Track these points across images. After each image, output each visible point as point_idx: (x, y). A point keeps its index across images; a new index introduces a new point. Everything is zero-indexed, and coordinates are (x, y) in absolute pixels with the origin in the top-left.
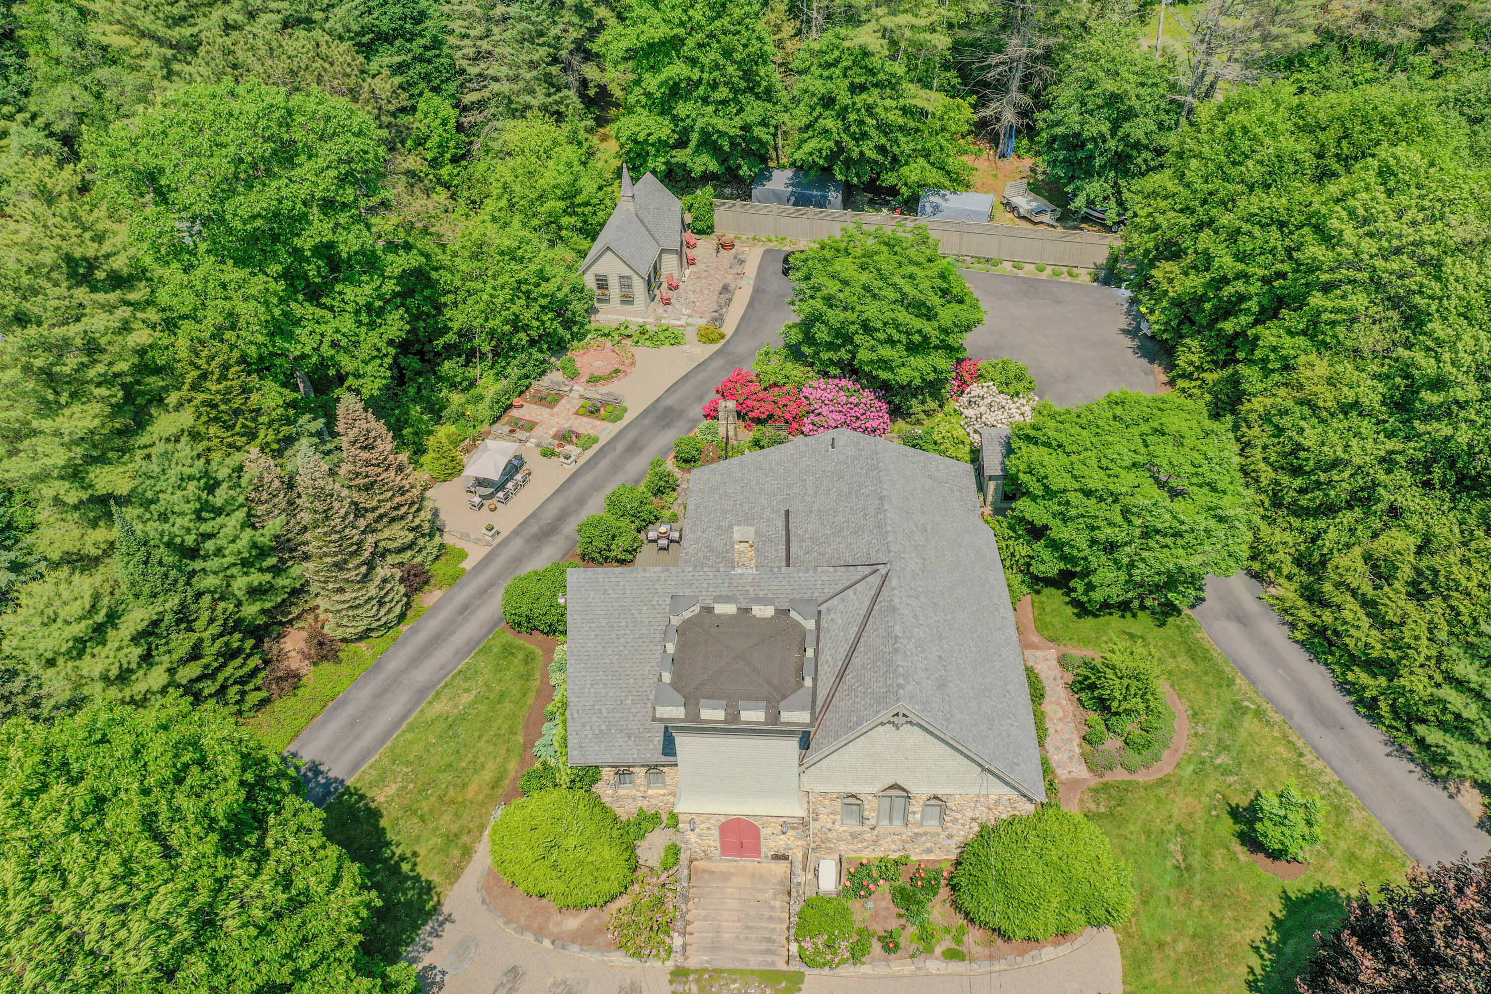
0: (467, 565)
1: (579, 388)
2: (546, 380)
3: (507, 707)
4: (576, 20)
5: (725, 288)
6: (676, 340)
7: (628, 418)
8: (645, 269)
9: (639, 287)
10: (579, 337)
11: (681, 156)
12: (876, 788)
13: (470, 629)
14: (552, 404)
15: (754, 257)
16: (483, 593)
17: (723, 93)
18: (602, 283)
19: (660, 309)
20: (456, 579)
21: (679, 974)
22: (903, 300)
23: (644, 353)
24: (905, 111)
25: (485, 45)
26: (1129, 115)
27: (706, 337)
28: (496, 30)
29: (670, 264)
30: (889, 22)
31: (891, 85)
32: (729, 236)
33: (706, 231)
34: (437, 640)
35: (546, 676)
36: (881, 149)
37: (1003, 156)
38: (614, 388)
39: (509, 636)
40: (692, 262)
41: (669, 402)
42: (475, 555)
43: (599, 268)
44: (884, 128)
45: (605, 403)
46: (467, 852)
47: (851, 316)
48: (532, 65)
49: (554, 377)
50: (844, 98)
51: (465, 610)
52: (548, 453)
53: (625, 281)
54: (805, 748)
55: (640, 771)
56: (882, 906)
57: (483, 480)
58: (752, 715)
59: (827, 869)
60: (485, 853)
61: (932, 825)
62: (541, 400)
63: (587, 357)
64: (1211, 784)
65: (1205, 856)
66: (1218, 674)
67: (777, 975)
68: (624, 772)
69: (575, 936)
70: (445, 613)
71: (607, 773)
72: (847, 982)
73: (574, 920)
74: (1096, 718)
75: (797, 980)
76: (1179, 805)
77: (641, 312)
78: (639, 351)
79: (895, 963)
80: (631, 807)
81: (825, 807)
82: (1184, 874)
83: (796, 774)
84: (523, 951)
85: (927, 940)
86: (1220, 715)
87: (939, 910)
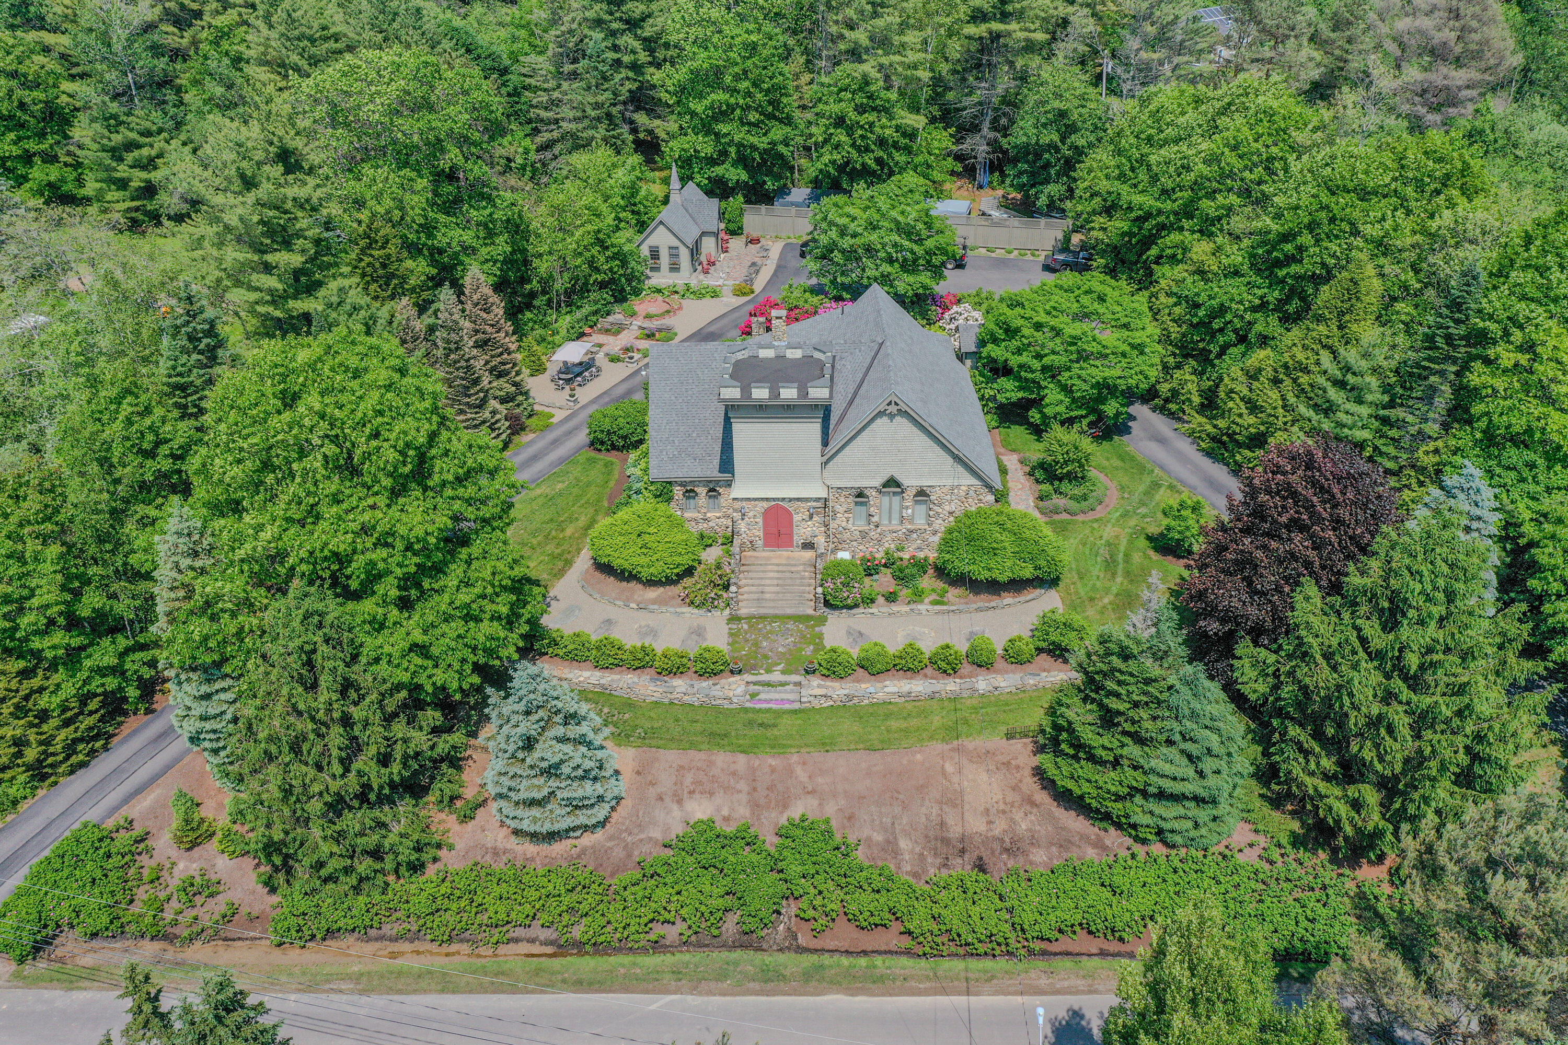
0: (554, 420)
1: (638, 322)
2: (610, 319)
3: (593, 489)
4: (631, 74)
5: (754, 264)
6: (715, 295)
7: (678, 339)
8: (690, 242)
9: (684, 254)
10: (637, 292)
11: (719, 170)
12: (878, 482)
13: (562, 451)
14: (618, 333)
15: (776, 250)
16: (569, 433)
17: (753, 117)
18: (655, 254)
19: (702, 276)
20: (546, 427)
21: (734, 618)
23: (690, 304)
24: (898, 128)
25: (556, 95)
26: (1072, 129)
27: (740, 292)
28: (565, 85)
29: (709, 245)
30: (885, 60)
31: (885, 110)
32: (754, 235)
33: (735, 232)
34: (535, 458)
35: (622, 472)
36: (879, 161)
37: (981, 187)
38: (667, 321)
39: (593, 454)
40: (725, 251)
41: (712, 329)
42: (559, 416)
43: (653, 240)
44: (882, 142)
45: (660, 330)
46: (569, 563)
48: (597, 106)
49: (616, 317)
51: (555, 443)
52: (614, 359)
53: (674, 253)
54: (825, 443)
55: (702, 491)
56: (885, 581)
57: (567, 368)
58: (789, 393)
59: (844, 555)
60: (583, 562)
61: (920, 522)
62: (607, 331)
63: (643, 305)
64: (1133, 522)
65: (1127, 557)
66: (1142, 469)
67: (809, 617)
68: (690, 494)
69: (654, 602)
70: (540, 444)
71: (678, 491)
72: (859, 619)
73: (653, 593)
74: (1046, 487)
75: (823, 620)
76: (1108, 532)
77: (686, 277)
78: (685, 302)
79: (895, 608)
80: (694, 529)
81: (841, 506)
82: (1110, 564)
83: (819, 460)
84: (612, 612)
85: (918, 595)
86: (1142, 488)
87: (927, 582)
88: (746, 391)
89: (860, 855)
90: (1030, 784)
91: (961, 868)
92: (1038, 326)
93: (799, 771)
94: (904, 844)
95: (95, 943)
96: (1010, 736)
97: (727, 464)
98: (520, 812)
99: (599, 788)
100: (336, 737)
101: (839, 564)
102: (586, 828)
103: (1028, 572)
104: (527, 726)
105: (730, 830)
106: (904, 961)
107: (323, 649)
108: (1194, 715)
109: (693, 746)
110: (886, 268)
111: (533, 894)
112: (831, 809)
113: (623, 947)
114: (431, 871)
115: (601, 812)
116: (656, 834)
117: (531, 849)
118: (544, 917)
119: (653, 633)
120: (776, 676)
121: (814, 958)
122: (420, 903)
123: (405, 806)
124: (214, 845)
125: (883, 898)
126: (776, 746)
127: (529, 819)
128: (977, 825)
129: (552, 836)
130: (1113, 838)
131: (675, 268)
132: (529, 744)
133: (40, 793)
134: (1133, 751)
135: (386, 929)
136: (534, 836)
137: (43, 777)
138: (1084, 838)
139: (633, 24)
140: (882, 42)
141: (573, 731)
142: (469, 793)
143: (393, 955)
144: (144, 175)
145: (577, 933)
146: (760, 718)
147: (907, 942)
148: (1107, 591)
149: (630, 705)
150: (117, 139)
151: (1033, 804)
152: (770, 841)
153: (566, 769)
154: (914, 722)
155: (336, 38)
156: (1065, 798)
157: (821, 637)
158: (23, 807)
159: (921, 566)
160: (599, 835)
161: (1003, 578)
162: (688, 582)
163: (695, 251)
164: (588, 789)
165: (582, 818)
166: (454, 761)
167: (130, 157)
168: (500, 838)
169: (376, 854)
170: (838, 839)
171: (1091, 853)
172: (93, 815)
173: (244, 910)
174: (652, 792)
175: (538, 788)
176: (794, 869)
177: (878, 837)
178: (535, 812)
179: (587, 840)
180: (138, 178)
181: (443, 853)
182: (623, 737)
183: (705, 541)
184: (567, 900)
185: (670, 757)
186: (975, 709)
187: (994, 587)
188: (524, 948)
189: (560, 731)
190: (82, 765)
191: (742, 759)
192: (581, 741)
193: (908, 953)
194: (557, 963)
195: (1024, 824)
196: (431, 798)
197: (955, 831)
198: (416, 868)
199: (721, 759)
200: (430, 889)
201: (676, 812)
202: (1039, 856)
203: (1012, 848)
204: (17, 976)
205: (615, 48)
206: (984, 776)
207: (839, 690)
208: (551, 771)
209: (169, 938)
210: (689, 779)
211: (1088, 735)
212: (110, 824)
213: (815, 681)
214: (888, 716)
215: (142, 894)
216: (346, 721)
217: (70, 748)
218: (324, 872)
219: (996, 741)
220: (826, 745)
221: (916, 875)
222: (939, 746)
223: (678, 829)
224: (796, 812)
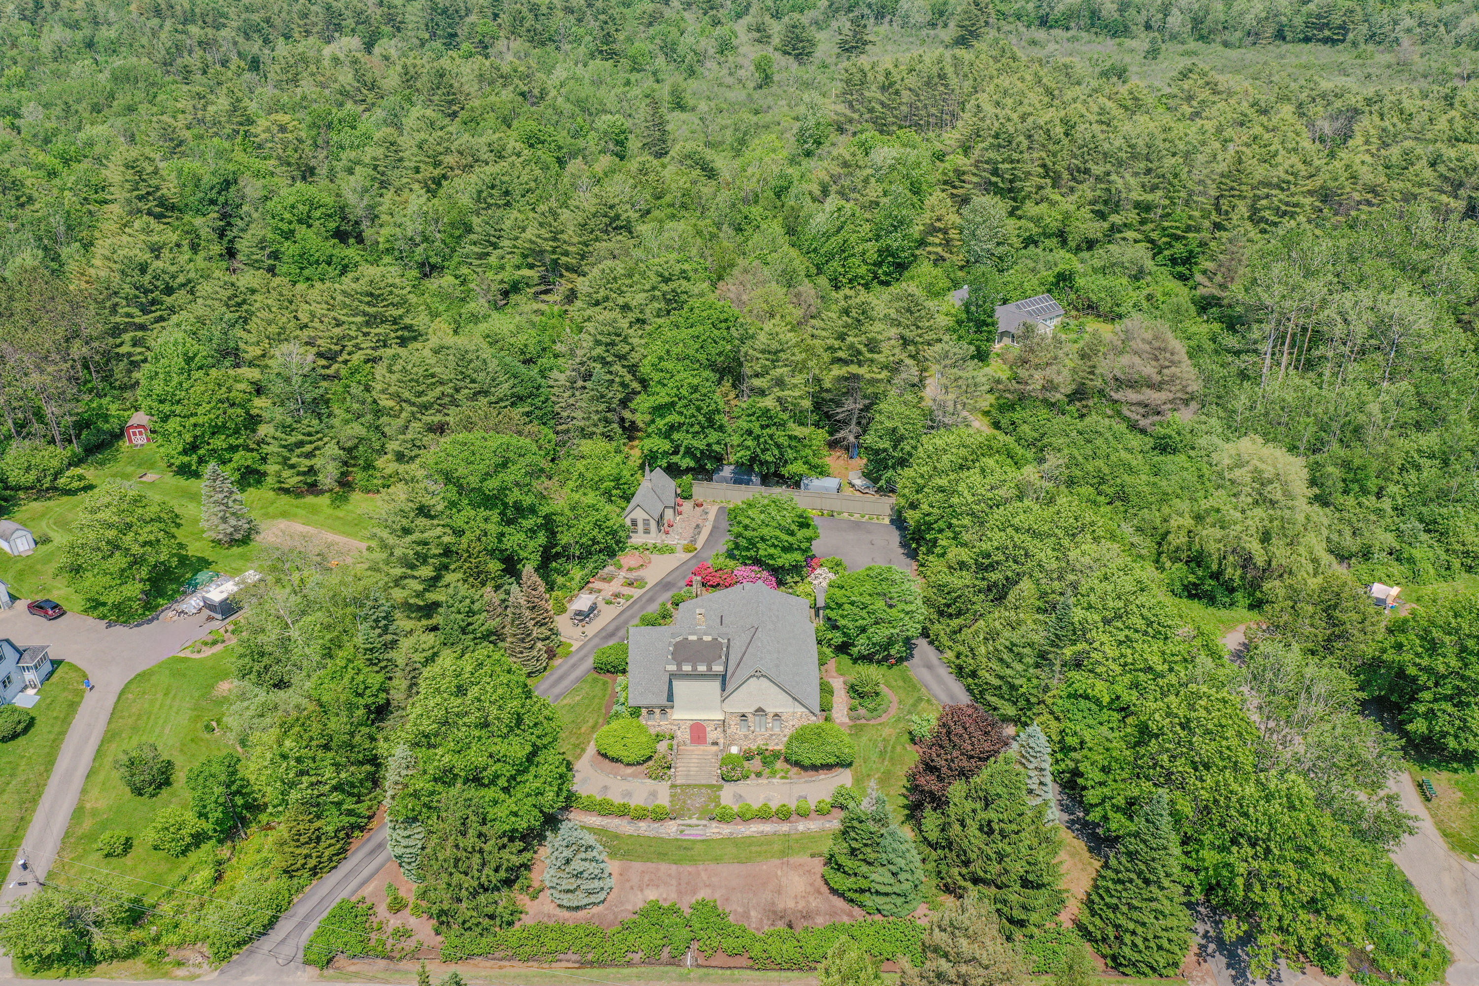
0: (573, 649)
1: (623, 574)
2: (606, 570)
3: (597, 700)
5: (698, 526)
6: (672, 551)
7: (648, 587)
8: (657, 517)
9: (653, 525)
10: (622, 549)
11: (675, 459)
12: (752, 710)
13: (578, 672)
14: (610, 581)
15: (713, 511)
16: (582, 659)
17: (697, 428)
18: (634, 523)
19: (664, 536)
20: (568, 655)
21: (673, 786)
22: (780, 527)
23: (656, 558)
24: (790, 437)
25: (571, 401)
26: (902, 438)
27: (687, 550)
28: (577, 394)
29: (669, 513)
30: (780, 394)
31: (782, 425)
32: (701, 500)
33: (688, 497)
34: (561, 678)
35: (615, 689)
36: (778, 457)
37: (850, 458)
38: (641, 573)
39: (596, 675)
40: (680, 513)
41: (669, 579)
42: (576, 645)
43: (633, 515)
44: (778, 446)
45: (636, 580)
46: (583, 750)
47: (755, 534)
48: (597, 412)
49: (609, 569)
50: (757, 431)
51: (574, 666)
52: (609, 603)
53: (646, 522)
54: (723, 690)
55: (657, 711)
56: (756, 764)
57: (579, 613)
58: (702, 668)
59: (734, 750)
60: (591, 750)
61: (777, 730)
62: (604, 580)
63: (627, 559)
64: (901, 725)
65: (894, 748)
66: (914, 688)
67: (713, 786)
68: (651, 712)
69: (630, 775)
70: (565, 668)
71: (644, 711)
72: (741, 787)
73: (630, 770)
74: (856, 702)
75: (721, 787)
76: (886, 732)
77: (654, 538)
78: (653, 557)
79: (760, 781)
80: (653, 731)
81: (733, 722)
82: (882, 754)
83: (719, 699)
84: (609, 781)
85: (773, 774)
86: (911, 701)
87: (780, 765)
88: (679, 665)
89: (731, 918)
90: (820, 883)
91: (781, 926)
92: (852, 603)
93: (703, 874)
94: (753, 913)
95: (355, 961)
96: (813, 856)
97: (670, 697)
98: (562, 896)
99: (601, 884)
100: (476, 859)
101: (730, 756)
102: (594, 904)
103: (832, 760)
104: (567, 853)
105: (666, 905)
106: (749, 972)
107: (473, 818)
108: (894, 850)
109: (649, 860)
110: (772, 551)
111: (569, 938)
112: (717, 895)
113: (613, 964)
114: (517, 925)
115: (602, 896)
116: (630, 907)
117: (566, 914)
118: (573, 949)
119: (629, 794)
120: (694, 821)
121: (705, 970)
122: (513, 941)
123: (505, 891)
124: (408, 911)
125: (740, 940)
126: (693, 860)
127: (566, 901)
128: (791, 904)
129: (577, 908)
130: (857, 911)
131: (647, 531)
132: (568, 861)
133: (314, 882)
134: (864, 869)
135: (497, 955)
136: (569, 908)
137: (315, 874)
138: (842, 910)
139: (621, 357)
140: (780, 383)
141: (590, 855)
142: (536, 884)
143: (501, 968)
144: (308, 462)
145: (590, 957)
146: (685, 844)
147: (751, 963)
148: (878, 770)
149: (617, 836)
150: (292, 440)
151: (819, 892)
152: (687, 911)
153: (585, 875)
154: (764, 848)
155: (433, 376)
156: (834, 891)
157: (719, 798)
158: (306, 890)
159: (776, 755)
160: (601, 906)
161: (818, 763)
162: (650, 763)
163: (660, 522)
164: (597, 884)
165: (593, 899)
166: (526, 867)
167: (298, 451)
168: (550, 908)
169: (492, 917)
170: (720, 911)
171: (846, 919)
172: (344, 894)
173: (425, 945)
174: (628, 885)
175: (572, 884)
176: (697, 926)
177: (740, 910)
178: (569, 895)
179: (595, 910)
180: (305, 464)
181: (522, 916)
182: (613, 855)
183: (659, 738)
184: (586, 940)
185: (637, 866)
186: (797, 841)
187: (814, 768)
188: (565, 964)
189: (583, 855)
190: (335, 867)
191: (674, 867)
192: (593, 860)
193: (751, 968)
194: (580, 971)
195: (814, 903)
196: (517, 886)
197: (781, 906)
198: (510, 924)
199: (664, 867)
200: (518, 934)
201: (640, 896)
202: (819, 920)
203: (807, 916)
204: (321, 976)
205: (610, 373)
206: (796, 878)
207: (726, 830)
208: (577, 876)
209: (390, 958)
210: (646, 878)
211: (843, 860)
212: (354, 899)
213: (714, 824)
214: (750, 845)
215: (374, 936)
216: (481, 851)
217: (330, 860)
218: (467, 926)
219: (805, 859)
220: (717, 860)
221: (758, 929)
222: (777, 861)
223: (640, 905)
224: (700, 896)
